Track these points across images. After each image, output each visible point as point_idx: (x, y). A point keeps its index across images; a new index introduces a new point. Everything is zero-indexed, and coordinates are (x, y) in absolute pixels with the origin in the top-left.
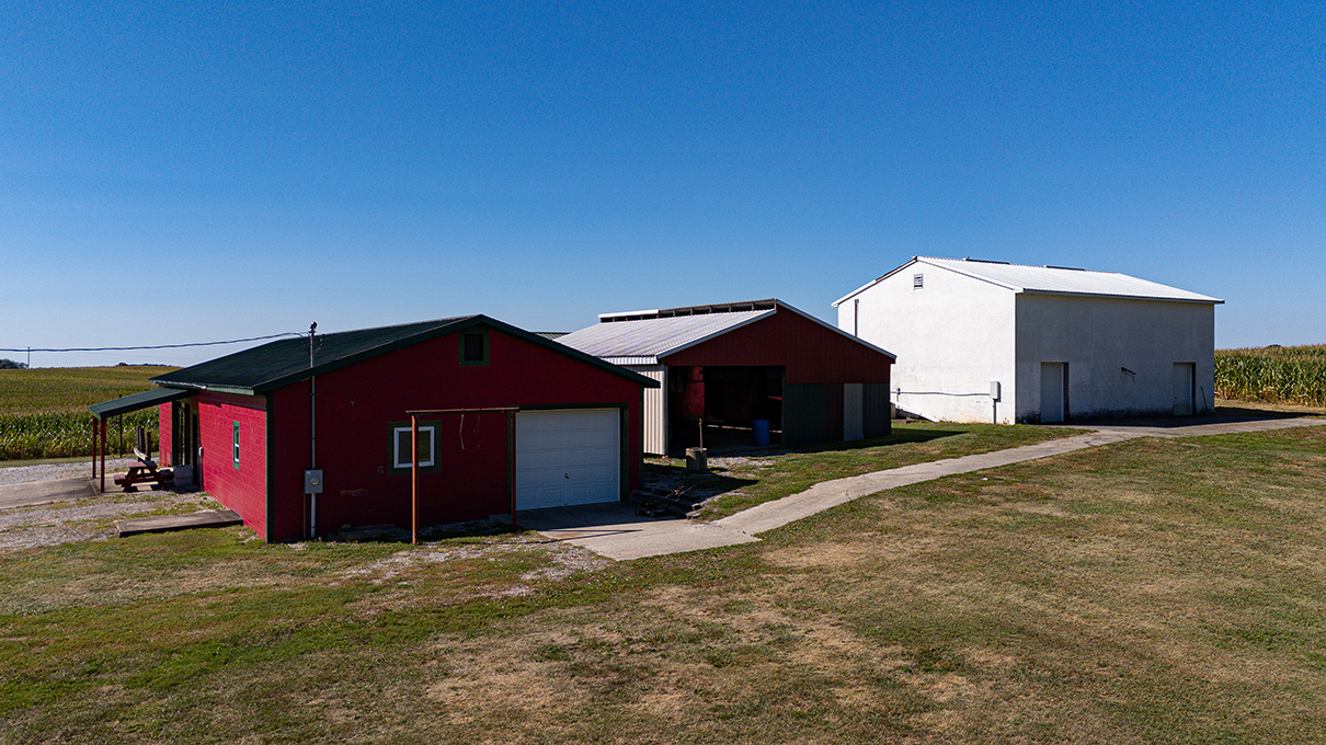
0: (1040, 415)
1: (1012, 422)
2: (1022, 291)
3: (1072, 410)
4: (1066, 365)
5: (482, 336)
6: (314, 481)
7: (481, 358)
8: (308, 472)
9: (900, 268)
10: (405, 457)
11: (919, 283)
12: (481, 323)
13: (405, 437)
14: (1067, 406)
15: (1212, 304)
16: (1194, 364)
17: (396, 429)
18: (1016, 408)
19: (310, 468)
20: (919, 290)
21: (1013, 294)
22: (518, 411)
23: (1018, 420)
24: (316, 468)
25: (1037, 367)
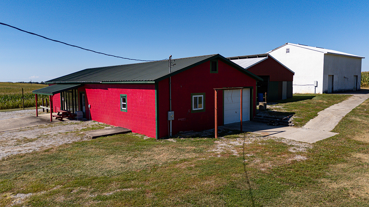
0: (327, 91)
1: (321, 93)
2: (327, 53)
3: (334, 89)
4: (333, 76)
5: (216, 62)
6: (171, 115)
7: (216, 70)
8: (170, 112)
9: (281, 47)
10: (196, 107)
11: (288, 51)
12: (218, 57)
13: (196, 98)
14: (333, 88)
15: (361, 58)
16: (357, 76)
17: (193, 96)
18: (323, 89)
19: (170, 111)
20: (288, 53)
21: (324, 53)
22: (243, 89)
23: (323, 93)
24: (172, 111)
25: (328, 76)
